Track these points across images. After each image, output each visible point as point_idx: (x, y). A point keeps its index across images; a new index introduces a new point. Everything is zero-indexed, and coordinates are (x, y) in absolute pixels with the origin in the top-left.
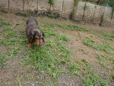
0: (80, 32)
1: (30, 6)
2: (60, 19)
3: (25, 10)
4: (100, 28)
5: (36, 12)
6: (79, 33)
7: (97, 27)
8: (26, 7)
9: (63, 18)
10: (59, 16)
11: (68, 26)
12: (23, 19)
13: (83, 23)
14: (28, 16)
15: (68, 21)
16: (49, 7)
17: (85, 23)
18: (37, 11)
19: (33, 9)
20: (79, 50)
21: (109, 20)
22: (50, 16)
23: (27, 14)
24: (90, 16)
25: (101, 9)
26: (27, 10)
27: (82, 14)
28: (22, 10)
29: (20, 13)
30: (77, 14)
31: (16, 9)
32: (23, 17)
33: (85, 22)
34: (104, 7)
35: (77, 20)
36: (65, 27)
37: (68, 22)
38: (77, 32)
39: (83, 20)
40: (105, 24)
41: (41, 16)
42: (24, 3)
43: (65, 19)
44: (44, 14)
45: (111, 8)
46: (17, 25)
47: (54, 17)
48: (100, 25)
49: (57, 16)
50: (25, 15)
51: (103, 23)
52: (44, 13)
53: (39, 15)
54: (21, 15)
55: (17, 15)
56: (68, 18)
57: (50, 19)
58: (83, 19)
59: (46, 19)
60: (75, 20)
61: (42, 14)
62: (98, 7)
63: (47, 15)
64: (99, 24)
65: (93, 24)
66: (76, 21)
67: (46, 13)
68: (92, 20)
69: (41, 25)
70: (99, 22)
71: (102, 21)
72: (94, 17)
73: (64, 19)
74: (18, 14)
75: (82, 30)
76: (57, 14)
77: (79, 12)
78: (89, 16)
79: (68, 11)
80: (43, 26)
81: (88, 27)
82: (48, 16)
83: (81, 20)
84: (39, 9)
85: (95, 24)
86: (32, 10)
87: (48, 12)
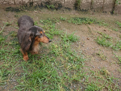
0: (90, 26)
2: (63, 10)
3: (16, 3)
4: (112, 16)
5: (31, 3)
6: (89, 28)
7: (109, 16)
9: (66, 8)
10: (61, 7)
11: (75, 20)
12: (15, 16)
13: (91, 12)
14: (21, 10)
15: (73, 11)
17: (94, 13)
18: (33, 3)
20: (93, 56)
22: (50, 7)
23: (20, 8)
24: (100, 3)
26: (20, 3)
27: (90, 1)
28: (13, 3)
29: (11, 7)
30: (84, 1)
31: (5, 3)
32: (14, 13)
33: (94, 11)
35: (84, 9)
36: (70, 21)
37: (73, 14)
38: (86, 27)
39: (92, 9)
40: (117, 12)
41: (38, 8)
44: (42, 5)
46: (8, 25)
47: (55, 8)
48: (112, 13)
49: (58, 6)
50: (17, 10)
51: (115, 10)
52: (41, 3)
53: (35, 7)
54: (12, 11)
55: (7, 11)
56: (72, 8)
57: (50, 12)
58: (92, 7)
59: (45, 11)
60: (81, 9)
61: (39, 5)
63: (46, 7)
64: (110, 12)
65: (104, 12)
67: (44, 4)
68: (102, 8)
69: (40, 22)
70: (111, 10)
71: (114, 7)
72: (104, 3)
73: (68, 10)
74: (8, 9)
75: (92, 22)
76: (58, 4)
78: (98, 3)
80: (42, 23)
81: (98, 17)
82: (48, 8)
83: (89, 8)
85: (106, 12)
86: (26, 2)
87: (47, 2)
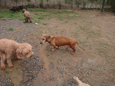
1: (19, 4)
7: (57, 10)
8: (18, 5)
9: (36, 7)
10: (34, 7)
13: (48, 8)
16: (28, 3)
19: (21, 5)
21: (65, 4)
24: (52, 4)
30: (44, 4)
35: (45, 7)
37: (39, 9)
40: (62, 8)
42: (17, 3)
43: (38, 7)
48: (59, 9)
60: (43, 7)
61: (25, 7)
63: (28, 7)
68: (54, 6)
70: (59, 7)
72: (54, 4)
84: (24, 4)
85: (56, 8)
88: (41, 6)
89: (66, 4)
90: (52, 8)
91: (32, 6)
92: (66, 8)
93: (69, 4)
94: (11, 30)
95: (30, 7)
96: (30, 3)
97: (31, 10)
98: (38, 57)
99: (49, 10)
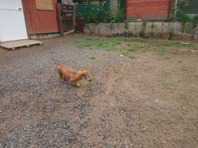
1: (114, 31)
2: (132, 37)
4: (168, 41)
5: (117, 34)
7: (165, 40)
8: (112, 32)
9: (134, 36)
10: (132, 35)
13: (151, 38)
14: (112, 37)
16: (125, 30)
17: (153, 38)
19: (115, 33)
21: (180, 33)
24: (158, 32)
25: (169, 25)
26: (112, 34)
27: (150, 31)
28: (110, 34)
30: (146, 32)
34: (172, 23)
39: (152, 36)
40: (175, 38)
42: (111, 30)
43: (136, 36)
45: (180, 23)
48: (169, 39)
49: (130, 35)
51: (173, 37)
52: (122, 34)
54: (108, 37)
56: (138, 36)
59: (122, 38)
60: (144, 36)
61: (120, 35)
62: (166, 24)
63: (123, 36)
65: (161, 38)
66: (146, 37)
70: (169, 37)
71: (171, 35)
72: (162, 32)
74: (106, 36)
77: (148, 30)
79: (139, 30)
83: (150, 36)
84: (119, 32)
85: (164, 38)
87: (125, 33)
88: (142, 35)
89: (183, 32)
90: (157, 38)
91: (128, 34)
92: (181, 38)
93: (188, 32)
94: (93, 58)
95: (126, 36)
96: (127, 31)
97: (126, 40)
98: (104, 84)
99: (151, 41)
